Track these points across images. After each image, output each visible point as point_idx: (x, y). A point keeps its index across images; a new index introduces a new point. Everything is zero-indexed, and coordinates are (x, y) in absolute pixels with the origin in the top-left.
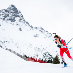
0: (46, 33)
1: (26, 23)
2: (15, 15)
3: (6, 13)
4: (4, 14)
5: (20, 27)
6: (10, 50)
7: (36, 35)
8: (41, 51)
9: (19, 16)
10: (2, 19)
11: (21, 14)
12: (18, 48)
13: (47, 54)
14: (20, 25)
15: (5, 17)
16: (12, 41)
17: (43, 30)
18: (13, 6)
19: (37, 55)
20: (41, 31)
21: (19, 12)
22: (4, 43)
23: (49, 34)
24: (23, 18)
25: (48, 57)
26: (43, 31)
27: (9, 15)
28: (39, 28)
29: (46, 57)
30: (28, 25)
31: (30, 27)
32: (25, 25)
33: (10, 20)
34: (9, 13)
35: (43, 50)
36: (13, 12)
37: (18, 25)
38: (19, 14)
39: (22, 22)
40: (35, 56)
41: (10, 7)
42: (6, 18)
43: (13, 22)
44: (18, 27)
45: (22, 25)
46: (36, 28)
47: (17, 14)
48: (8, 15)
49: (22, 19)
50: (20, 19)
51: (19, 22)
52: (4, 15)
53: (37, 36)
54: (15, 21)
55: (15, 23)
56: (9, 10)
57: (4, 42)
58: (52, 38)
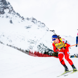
0: (39, 23)
1: (16, 15)
2: (4, 7)
7: (28, 26)
8: (35, 43)
9: (8, 8)
11: (10, 5)
12: (11, 42)
14: (10, 17)
17: (35, 20)
19: (31, 47)
20: (33, 21)
21: (8, 3)
24: (13, 10)
25: (43, 48)
26: (35, 21)
28: (31, 19)
29: (41, 49)
30: (19, 17)
31: (21, 19)
32: (16, 16)
35: (37, 41)
36: (2, 4)
37: (8, 17)
38: (9, 6)
39: (12, 14)
43: (2, 14)
44: (9, 20)
45: (12, 17)
46: (28, 19)
47: (6, 6)
49: (12, 11)
50: (10, 11)
51: (9, 14)
53: (29, 27)
54: (5, 14)
55: (5, 15)
58: (45, 28)
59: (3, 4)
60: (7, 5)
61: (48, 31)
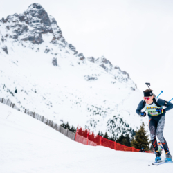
0: (115, 72)
1: (67, 48)
2: (42, 28)
3: (20, 23)
4: (16, 25)
5: (54, 56)
7: (91, 76)
8: (102, 114)
9: (51, 31)
10: (11, 37)
11: (55, 26)
12: (49, 106)
13: (117, 122)
14: (54, 52)
15: (19, 33)
16: (34, 90)
17: (109, 64)
18: (39, 7)
19: (93, 123)
20: (103, 66)
21: (51, 21)
22: (15, 94)
23: (121, 74)
24: (61, 36)
25: (119, 128)
26: (107, 66)
27: (29, 27)
28: (100, 60)
29: (114, 129)
30: (73, 52)
31: (79, 58)
32: (67, 52)
33: (30, 39)
34: (28, 24)
35: (108, 111)
36: (38, 21)
37: (48, 51)
38: (53, 26)
39: (58, 45)
40: (89, 125)
41: (30, 9)
42: (20, 35)
43: (36, 44)
45: (59, 52)
46: (93, 60)
47: (48, 27)
48: (26, 29)
49: (59, 38)
50: (55, 38)
51: (51, 44)
52: (16, 28)
53: (93, 78)
54: (42, 43)
55: (42, 47)
56: (28, 16)
57: (16, 92)
58: (129, 84)
59: (41, 22)
60: (50, 24)
61: (134, 89)
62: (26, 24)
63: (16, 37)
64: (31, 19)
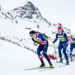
1: (43, 20)
2: (32, 12)
3: (23, 10)
4: (21, 11)
5: (37, 24)
6: (28, 49)
7: (54, 32)
9: (36, 13)
10: (19, 16)
11: (38, 11)
14: (38, 22)
16: (30, 39)
18: (30, 3)
21: (36, 9)
22: (21, 41)
23: (67, 30)
24: (40, 15)
27: (26, 12)
28: (58, 25)
30: (46, 22)
31: (48, 24)
32: (43, 22)
33: (27, 17)
34: (26, 10)
36: (30, 9)
37: (35, 22)
38: (37, 11)
39: (39, 19)
40: (54, 53)
41: (26, 4)
42: (23, 15)
43: (30, 19)
45: (40, 22)
46: (54, 25)
47: (34, 11)
48: (25, 12)
49: (39, 16)
50: (38, 16)
51: (36, 19)
52: (21, 13)
54: (32, 19)
56: (26, 7)
57: (22, 40)
59: (32, 9)
60: (35, 10)
62: (25, 11)
63: (21, 16)
64: (27, 8)
